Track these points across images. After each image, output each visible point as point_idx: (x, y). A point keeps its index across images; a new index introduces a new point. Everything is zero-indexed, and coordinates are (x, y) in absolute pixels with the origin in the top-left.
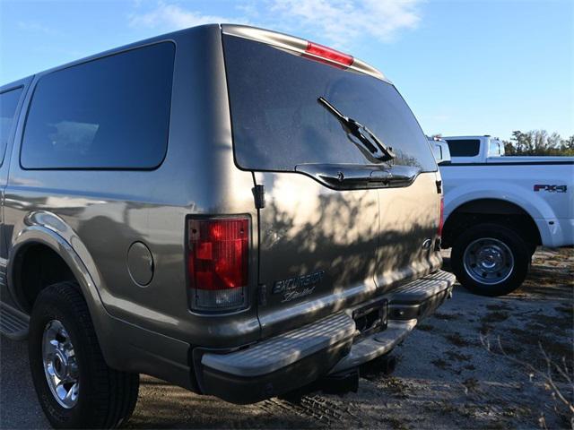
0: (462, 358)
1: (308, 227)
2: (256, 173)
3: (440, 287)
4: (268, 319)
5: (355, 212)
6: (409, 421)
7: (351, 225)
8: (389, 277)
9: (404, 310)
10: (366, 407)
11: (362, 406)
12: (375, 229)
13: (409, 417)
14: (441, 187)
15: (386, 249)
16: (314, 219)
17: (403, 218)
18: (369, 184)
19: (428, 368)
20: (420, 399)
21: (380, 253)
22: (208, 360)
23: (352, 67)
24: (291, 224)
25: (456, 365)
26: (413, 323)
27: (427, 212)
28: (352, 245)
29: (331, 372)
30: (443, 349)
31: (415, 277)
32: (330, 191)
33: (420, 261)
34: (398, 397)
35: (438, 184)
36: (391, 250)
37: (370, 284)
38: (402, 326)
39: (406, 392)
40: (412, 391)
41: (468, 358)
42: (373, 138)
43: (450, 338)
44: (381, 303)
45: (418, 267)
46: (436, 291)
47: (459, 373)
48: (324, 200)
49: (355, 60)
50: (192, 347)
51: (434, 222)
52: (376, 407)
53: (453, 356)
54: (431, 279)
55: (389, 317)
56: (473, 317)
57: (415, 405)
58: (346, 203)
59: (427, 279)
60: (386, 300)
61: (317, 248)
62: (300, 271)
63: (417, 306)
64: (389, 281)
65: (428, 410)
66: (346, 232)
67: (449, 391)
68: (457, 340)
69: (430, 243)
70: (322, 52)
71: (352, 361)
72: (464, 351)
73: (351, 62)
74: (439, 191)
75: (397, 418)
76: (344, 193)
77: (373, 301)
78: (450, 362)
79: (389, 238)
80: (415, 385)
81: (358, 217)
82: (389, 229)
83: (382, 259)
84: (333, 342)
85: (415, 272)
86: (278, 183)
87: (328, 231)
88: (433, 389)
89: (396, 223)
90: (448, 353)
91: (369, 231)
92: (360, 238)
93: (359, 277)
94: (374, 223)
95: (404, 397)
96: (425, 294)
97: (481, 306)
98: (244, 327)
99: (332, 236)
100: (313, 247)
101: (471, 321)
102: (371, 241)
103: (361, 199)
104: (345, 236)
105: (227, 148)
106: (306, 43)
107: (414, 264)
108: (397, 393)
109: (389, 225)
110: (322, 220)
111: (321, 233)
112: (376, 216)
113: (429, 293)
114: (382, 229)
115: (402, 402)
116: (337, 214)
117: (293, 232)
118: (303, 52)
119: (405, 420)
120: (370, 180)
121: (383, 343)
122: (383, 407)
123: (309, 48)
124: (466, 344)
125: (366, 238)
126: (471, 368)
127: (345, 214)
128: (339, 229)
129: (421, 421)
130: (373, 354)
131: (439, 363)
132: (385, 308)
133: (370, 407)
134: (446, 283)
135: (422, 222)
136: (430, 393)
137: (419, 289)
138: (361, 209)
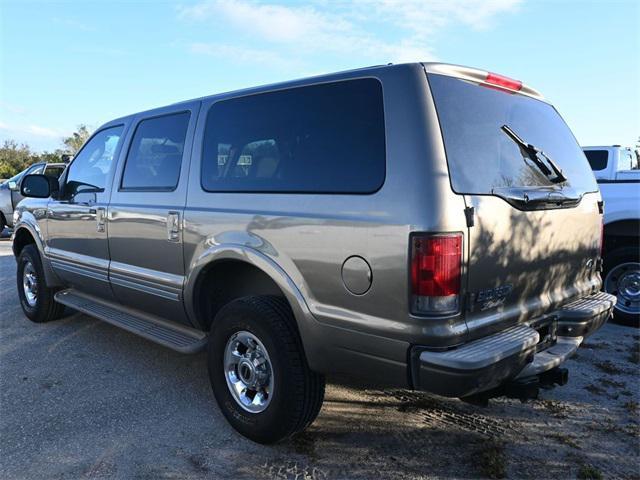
0: (616, 385)
1: (503, 244)
2: (466, 197)
3: (605, 306)
4: (472, 324)
5: (536, 231)
6: (574, 438)
7: (533, 243)
8: (560, 294)
9: (572, 326)
10: (528, 424)
11: (523, 423)
12: (551, 248)
13: (573, 434)
14: (603, 208)
15: (558, 267)
16: (507, 237)
17: (572, 239)
18: (548, 206)
19: (581, 393)
20: (581, 420)
21: (553, 270)
22: (426, 356)
23: (520, 92)
24: (491, 241)
25: (610, 391)
26: (579, 340)
27: (591, 233)
28: (534, 261)
29: (517, 377)
30: (594, 377)
31: (580, 296)
32: (518, 212)
33: (584, 281)
34: (558, 417)
35: (600, 204)
36: (562, 268)
37: (545, 299)
38: (570, 342)
39: (564, 413)
40: (570, 412)
41: (624, 385)
42: (549, 161)
43: (599, 366)
44: (552, 319)
45: (581, 286)
46: (601, 310)
47: (616, 398)
48: (514, 220)
49: (524, 85)
50: (412, 345)
51: (596, 241)
52: (538, 425)
53: (606, 383)
54: (593, 299)
55: (557, 334)
56: (620, 347)
57: (576, 424)
58: (530, 223)
59: (588, 299)
60: (556, 316)
61: (508, 264)
62: (495, 283)
63: (584, 323)
64: (559, 298)
65: (590, 429)
66: (530, 249)
67: (607, 413)
68: (607, 368)
69: (593, 263)
70: (498, 80)
71: (534, 369)
72: (617, 378)
73: (520, 88)
74: (601, 211)
75: (561, 434)
76: (529, 213)
77: (545, 316)
78: (605, 388)
79: (561, 256)
80: (573, 408)
81: (538, 236)
82: (561, 248)
83: (555, 276)
84: (524, 348)
85: (580, 291)
86: (481, 205)
87: (517, 249)
88: (592, 411)
89: (567, 243)
90: (600, 380)
91: (547, 250)
92: (540, 256)
93: (536, 293)
94: (550, 242)
95: (563, 417)
96: (592, 312)
97: (627, 336)
98: (458, 329)
99: (519, 253)
100: (505, 263)
101: (619, 350)
102: (548, 258)
103: (540, 219)
104: (529, 254)
105: (443, 175)
106: (486, 74)
107: (579, 283)
108: (555, 413)
109: (561, 244)
110: (513, 237)
111: (512, 251)
112: (552, 235)
113: (596, 311)
114: (556, 248)
115: (562, 421)
116: (523, 234)
117: (492, 248)
118: (483, 82)
119: (570, 436)
120: (549, 202)
121: (557, 355)
122: (545, 425)
123: (488, 78)
124: (618, 372)
125: (544, 256)
126: (628, 394)
127: (529, 233)
128: (525, 247)
129: (586, 437)
130: (550, 365)
131: (592, 389)
132: (555, 324)
133: (533, 424)
134: (609, 303)
135: (587, 243)
136: (590, 415)
137: (584, 308)
138: (541, 229)
